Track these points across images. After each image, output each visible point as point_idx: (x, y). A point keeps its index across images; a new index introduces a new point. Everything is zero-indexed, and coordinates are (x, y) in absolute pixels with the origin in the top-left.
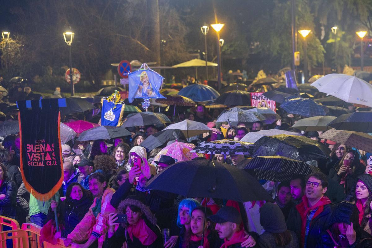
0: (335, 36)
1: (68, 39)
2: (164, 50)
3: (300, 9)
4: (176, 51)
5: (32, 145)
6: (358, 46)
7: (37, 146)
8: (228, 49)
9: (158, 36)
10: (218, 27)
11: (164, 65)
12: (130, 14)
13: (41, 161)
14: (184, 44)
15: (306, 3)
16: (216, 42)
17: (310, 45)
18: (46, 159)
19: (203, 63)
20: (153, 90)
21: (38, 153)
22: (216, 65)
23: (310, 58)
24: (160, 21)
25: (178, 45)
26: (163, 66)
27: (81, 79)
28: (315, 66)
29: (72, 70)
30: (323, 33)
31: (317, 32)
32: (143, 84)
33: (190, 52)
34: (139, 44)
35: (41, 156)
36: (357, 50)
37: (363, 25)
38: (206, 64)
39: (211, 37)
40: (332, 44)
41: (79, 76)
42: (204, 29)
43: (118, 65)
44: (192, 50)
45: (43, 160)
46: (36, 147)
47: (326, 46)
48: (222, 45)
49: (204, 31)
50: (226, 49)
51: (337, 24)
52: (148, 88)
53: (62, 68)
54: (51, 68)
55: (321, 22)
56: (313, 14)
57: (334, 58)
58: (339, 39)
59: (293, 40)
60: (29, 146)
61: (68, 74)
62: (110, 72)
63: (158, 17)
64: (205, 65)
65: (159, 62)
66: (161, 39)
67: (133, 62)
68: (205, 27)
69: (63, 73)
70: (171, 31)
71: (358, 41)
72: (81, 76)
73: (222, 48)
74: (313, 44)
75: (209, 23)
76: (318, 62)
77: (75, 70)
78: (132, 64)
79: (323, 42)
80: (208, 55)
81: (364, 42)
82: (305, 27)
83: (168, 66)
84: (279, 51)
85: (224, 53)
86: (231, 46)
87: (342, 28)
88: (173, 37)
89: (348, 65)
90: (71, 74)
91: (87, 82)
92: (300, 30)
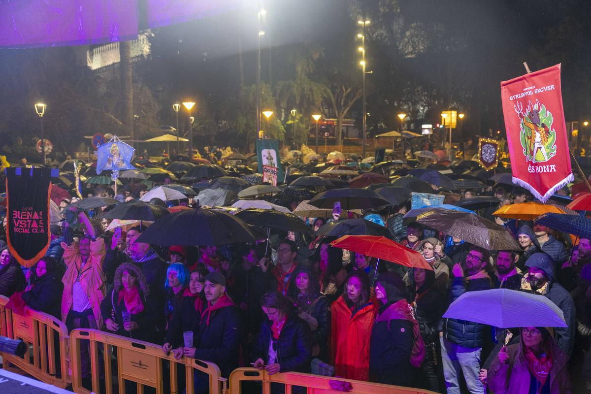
0: (293, 118)
1: (40, 111)
2: (137, 125)
3: (263, 93)
4: (149, 126)
5: (19, 212)
6: (314, 127)
8: (198, 126)
9: (131, 111)
10: (189, 105)
11: (137, 139)
12: (103, 89)
13: (27, 228)
14: (156, 120)
15: (269, 88)
16: (187, 120)
17: (272, 125)
18: (33, 226)
19: (175, 139)
20: (123, 161)
21: (25, 220)
22: (187, 140)
24: (134, 97)
25: (151, 121)
27: (53, 150)
29: (44, 141)
30: (283, 115)
31: (279, 115)
32: (112, 156)
33: (162, 128)
34: (112, 118)
35: (27, 223)
36: (313, 131)
37: (317, 109)
38: (178, 139)
39: (182, 114)
40: (291, 124)
41: (51, 147)
42: (175, 107)
43: (92, 137)
44: (163, 126)
45: (29, 227)
46: (23, 214)
47: (285, 125)
49: (176, 109)
50: (196, 126)
51: (296, 108)
52: (119, 160)
53: (33, 139)
54: (21, 139)
55: (281, 105)
56: (275, 98)
57: (293, 137)
58: (297, 121)
59: (258, 120)
60: (15, 213)
61: (39, 145)
62: (83, 145)
63: (132, 93)
64: (177, 140)
65: (133, 136)
66: (134, 114)
67: (107, 135)
68: (177, 105)
69: (33, 144)
70: (144, 107)
71: (313, 123)
72: (53, 147)
73: (192, 124)
74: (274, 124)
75: (181, 102)
77: (47, 142)
78: (106, 137)
79: (284, 122)
80: (179, 130)
81: (318, 124)
82: (268, 109)
83: (141, 140)
84: (245, 130)
85: (194, 130)
86: (201, 124)
87: (300, 111)
88: (146, 113)
89: (305, 145)
90: (43, 145)
91: (59, 153)
92: (264, 111)
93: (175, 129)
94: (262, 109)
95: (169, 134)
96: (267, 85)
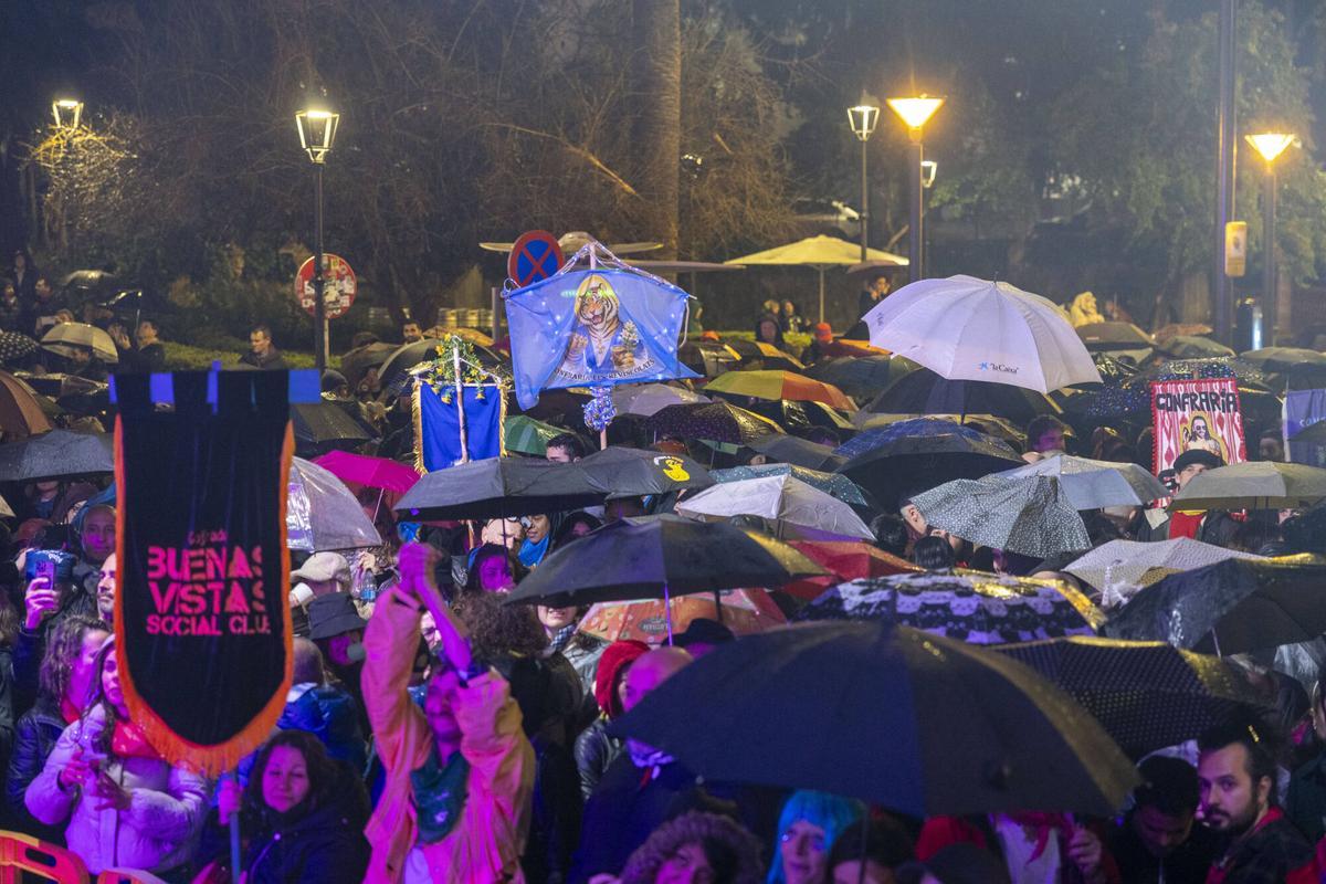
1: (314, 137)
2: (694, 195)
3: (1253, 49)
4: (743, 201)
5: (172, 552)
7: (193, 553)
8: (952, 201)
9: (672, 140)
10: (916, 111)
11: (693, 253)
12: (563, 44)
13: (208, 614)
14: (774, 175)
15: (1280, 26)
16: (908, 173)
17: (1289, 196)
18: (229, 607)
19: (850, 255)
21: (200, 582)
22: (903, 261)
23: (1289, 246)
24: (685, 77)
25: (751, 178)
26: (690, 259)
27: (356, 300)
28: (1308, 280)
29: (325, 261)
33: (801, 208)
34: (594, 166)
35: (208, 596)
38: (863, 256)
39: (889, 154)
41: (349, 286)
42: (858, 117)
43: (509, 247)
44: (806, 199)
45: (216, 610)
46: (192, 559)
48: (928, 186)
49: (859, 126)
50: (947, 197)
53: (282, 251)
54: (237, 250)
59: (1223, 171)
60: (156, 556)
61: (305, 275)
62: (474, 276)
63: (678, 58)
64: (857, 261)
65: (674, 242)
66: (683, 150)
67: (567, 239)
68: (865, 110)
69: (285, 272)
70: (725, 120)
72: (359, 286)
73: (929, 193)
74: (1303, 192)
75: (881, 94)
76: (1318, 265)
77: (336, 264)
78: (566, 246)
80: (870, 220)
83: (708, 258)
84: (1163, 216)
85: (935, 216)
86: (966, 189)
88: (732, 145)
90: (319, 277)
91: (380, 310)
92: (1251, 132)
93: (855, 214)
94: (1244, 121)
95: (829, 235)
96: (1273, 12)
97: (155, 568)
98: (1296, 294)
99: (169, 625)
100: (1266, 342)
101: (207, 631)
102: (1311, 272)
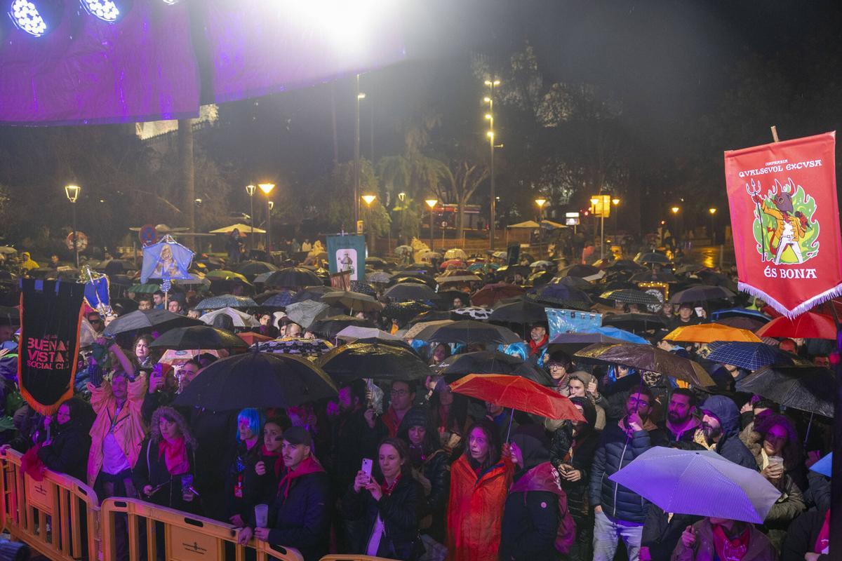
0: (402, 204)
1: (72, 194)
2: (199, 212)
3: (363, 171)
4: (214, 214)
5: (37, 340)
6: (427, 216)
7: (45, 342)
8: (278, 214)
9: (191, 194)
10: (267, 188)
11: (199, 230)
12: (156, 166)
13: (48, 362)
14: (224, 206)
15: (370, 165)
16: (265, 205)
17: (374, 213)
18: (57, 360)
19: (248, 230)
21: (46, 351)
22: (264, 232)
23: (375, 227)
24: (195, 176)
25: (217, 207)
27: (89, 244)
28: (379, 237)
29: (76, 234)
30: (388, 199)
31: (382, 198)
33: (232, 216)
34: (166, 203)
35: (49, 356)
36: (426, 220)
37: (431, 192)
38: (252, 230)
39: (258, 199)
40: (398, 212)
41: (85, 242)
42: (249, 189)
43: (139, 229)
44: (235, 212)
45: (52, 361)
46: (45, 344)
47: (391, 213)
48: (271, 209)
49: (250, 191)
51: (405, 191)
53: (62, 230)
54: (47, 229)
55: (387, 186)
56: (377, 177)
57: (400, 228)
58: (406, 207)
59: (356, 205)
60: (31, 341)
61: (70, 239)
62: (128, 237)
63: (193, 170)
64: (250, 232)
65: (193, 227)
66: (195, 198)
67: (159, 227)
68: (251, 187)
69: (63, 237)
70: (208, 189)
71: (428, 211)
72: (88, 240)
73: (271, 211)
74: (377, 212)
75: (256, 182)
76: (383, 232)
77: (80, 235)
78: (158, 229)
79: (389, 209)
80: (254, 218)
81: (434, 211)
82: (370, 192)
83: (203, 232)
84: (339, 218)
85: (273, 218)
86: (282, 210)
87: (410, 195)
88: (211, 197)
89: (417, 238)
90: (75, 239)
91: (97, 248)
92: (363, 195)
93: (249, 217)
94: (362, 191)
95: (241, 223)
96: (368, 161)
97: (30, 345)
98: (376, 240)
99: (34, 364)
100: (369, 255)
101: (48, 368)
102: (381, 235)
